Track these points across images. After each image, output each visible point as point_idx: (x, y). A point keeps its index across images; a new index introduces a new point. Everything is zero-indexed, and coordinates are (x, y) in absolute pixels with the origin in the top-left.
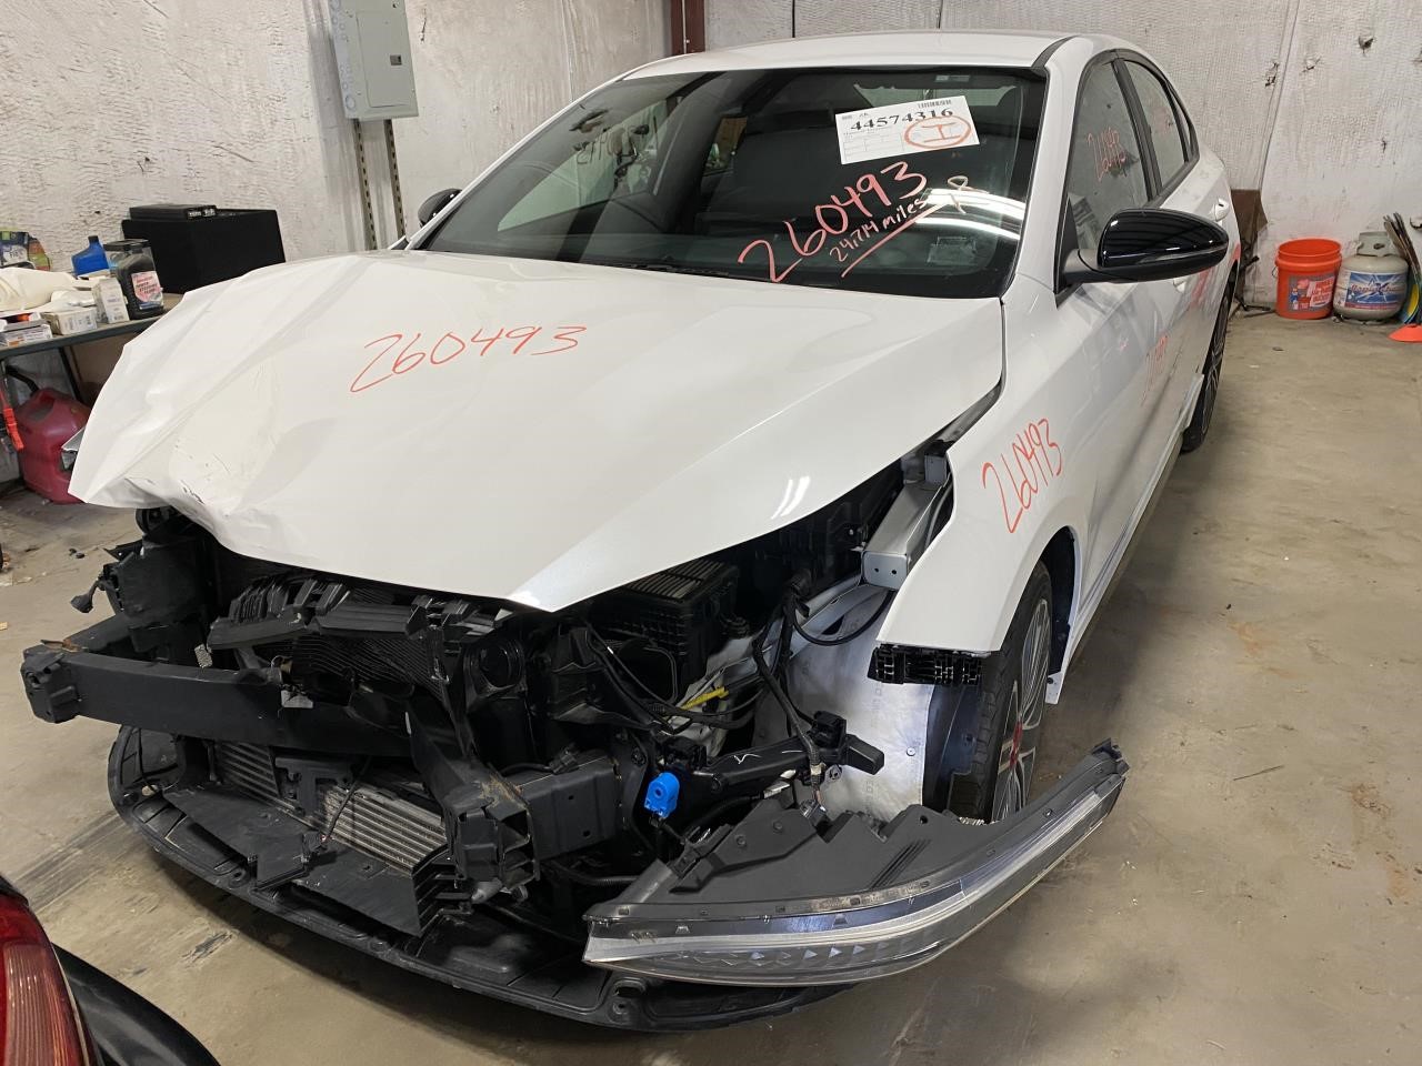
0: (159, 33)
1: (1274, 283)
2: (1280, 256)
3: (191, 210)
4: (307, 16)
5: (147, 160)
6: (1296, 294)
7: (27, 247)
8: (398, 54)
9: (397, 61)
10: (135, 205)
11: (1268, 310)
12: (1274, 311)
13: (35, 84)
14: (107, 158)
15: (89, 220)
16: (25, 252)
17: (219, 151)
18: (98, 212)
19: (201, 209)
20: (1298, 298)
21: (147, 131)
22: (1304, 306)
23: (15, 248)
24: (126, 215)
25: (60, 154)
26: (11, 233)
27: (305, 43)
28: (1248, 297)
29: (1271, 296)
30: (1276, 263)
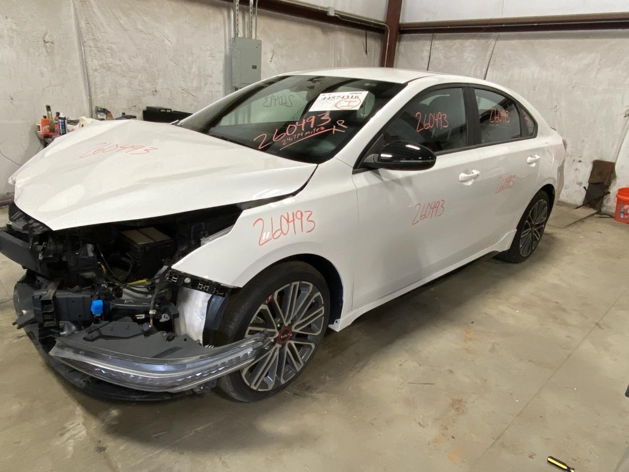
0: (167, 48)
1: (615, 204)
2: (619, 194)
3: (161, 109)
4: (225, 47)
5: (156, 91)
6: (623, 211)
7: (106, 114)
8: (255, 65)
9: (255, 67)
10: (149, 105)
11: (611, 216)
12: (613, 217)
13: (120, 60)
14: (141, 89)
15: (131, 109)
16: (105, 116)
17: (183, 91)
18: (135, 106)
19: (166, 109)
20: (623, 212)
21: (157, 81)
22: (626, 217)
23: (102, 113)
24: (145, 108)
25: (124, 85)
26: (101, 108)
27: (223, 58)
28: (604, 209)
29: (613, 211)
30: (617, 196)
